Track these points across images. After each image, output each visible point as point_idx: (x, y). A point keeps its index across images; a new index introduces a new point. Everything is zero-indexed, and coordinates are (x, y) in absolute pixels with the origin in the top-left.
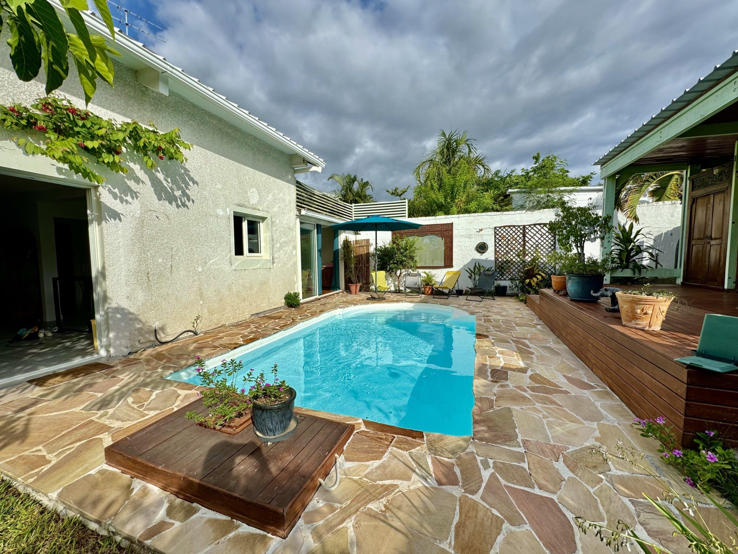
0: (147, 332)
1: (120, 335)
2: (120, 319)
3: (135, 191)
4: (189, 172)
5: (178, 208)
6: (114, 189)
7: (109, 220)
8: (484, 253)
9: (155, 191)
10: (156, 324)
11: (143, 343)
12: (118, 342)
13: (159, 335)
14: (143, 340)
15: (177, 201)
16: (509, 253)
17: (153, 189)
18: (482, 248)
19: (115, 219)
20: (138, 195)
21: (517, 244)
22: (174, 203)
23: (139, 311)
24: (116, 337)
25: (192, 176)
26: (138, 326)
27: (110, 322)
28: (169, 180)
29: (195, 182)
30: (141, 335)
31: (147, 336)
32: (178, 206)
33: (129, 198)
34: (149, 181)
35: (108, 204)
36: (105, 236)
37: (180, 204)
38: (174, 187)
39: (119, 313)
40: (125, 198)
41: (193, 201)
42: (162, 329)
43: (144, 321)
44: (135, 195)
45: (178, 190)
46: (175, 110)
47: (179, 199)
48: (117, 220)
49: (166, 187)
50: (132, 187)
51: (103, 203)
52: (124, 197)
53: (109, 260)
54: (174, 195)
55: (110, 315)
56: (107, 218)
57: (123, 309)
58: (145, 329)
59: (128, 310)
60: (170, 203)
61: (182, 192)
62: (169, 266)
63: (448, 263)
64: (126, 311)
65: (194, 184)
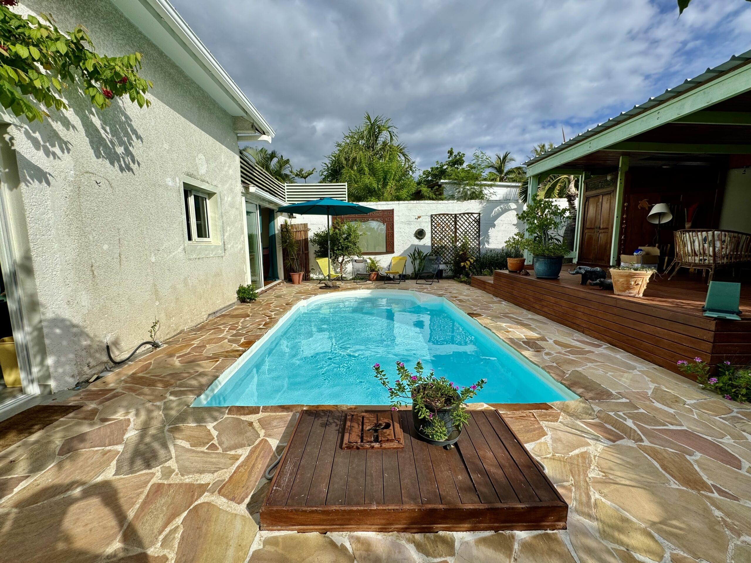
0: (97, 351)
1: (63, 359)
2: (61, 337)
3: (65, 140)
4: (131, 121)
5: (122, 172)
6: (34, 132)
7: (31, 181)
8: (422, 239)
9: (91, 142)
10: (108, 338)
11: (94, 367)
12: (60, 370)
13: (113, 353)
14: (93, 363)
15: (120, 162)
16: (444, 239)
17: (88, 139)
18: (420, 234)
19: (40, 182)
20: (70, 147)
21: (449, 231)
22: (116, 164)
23: (85, 321)
24: (58, 364)
25: (135, 127)
26: (85, 343)
27: (47, 341)
28: (108, 129)
29: (139, 137)
30: (91, 356)
31: (98, 355)
32: (122, 169)
33: (57, 150)
34: (81, 127)
35: (27, 156)
36: (27, 207)
37: (123, 165)
38: (115, 140)
39: (58, 327)
40: (51, 149)
41: (139, 164)
42: (116, 343)
43: (92, 335)
44: (65, 146)
45: (121, 146)
46: (107, 23)
47: (121, 159)
48: (44, 183)
49: (105, 140)
50: (60, 133)
51: (19, 153)
52: (50, 147)
53: (36, 247)
54: (116, 153)
55: (45, 331)
56: (28, 178)
57: (63, 320)
58: (95, 346)
59: (70, 321)
60: (112, 163)
61: (125, 149)
62: (117, 255)
63: (390, 249)
64: (68, 323)
65: (137, 139)
